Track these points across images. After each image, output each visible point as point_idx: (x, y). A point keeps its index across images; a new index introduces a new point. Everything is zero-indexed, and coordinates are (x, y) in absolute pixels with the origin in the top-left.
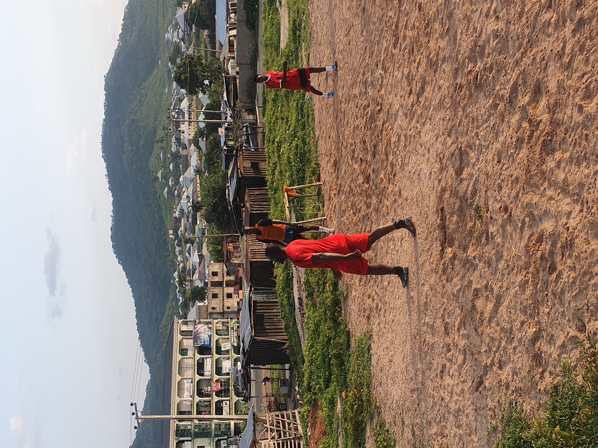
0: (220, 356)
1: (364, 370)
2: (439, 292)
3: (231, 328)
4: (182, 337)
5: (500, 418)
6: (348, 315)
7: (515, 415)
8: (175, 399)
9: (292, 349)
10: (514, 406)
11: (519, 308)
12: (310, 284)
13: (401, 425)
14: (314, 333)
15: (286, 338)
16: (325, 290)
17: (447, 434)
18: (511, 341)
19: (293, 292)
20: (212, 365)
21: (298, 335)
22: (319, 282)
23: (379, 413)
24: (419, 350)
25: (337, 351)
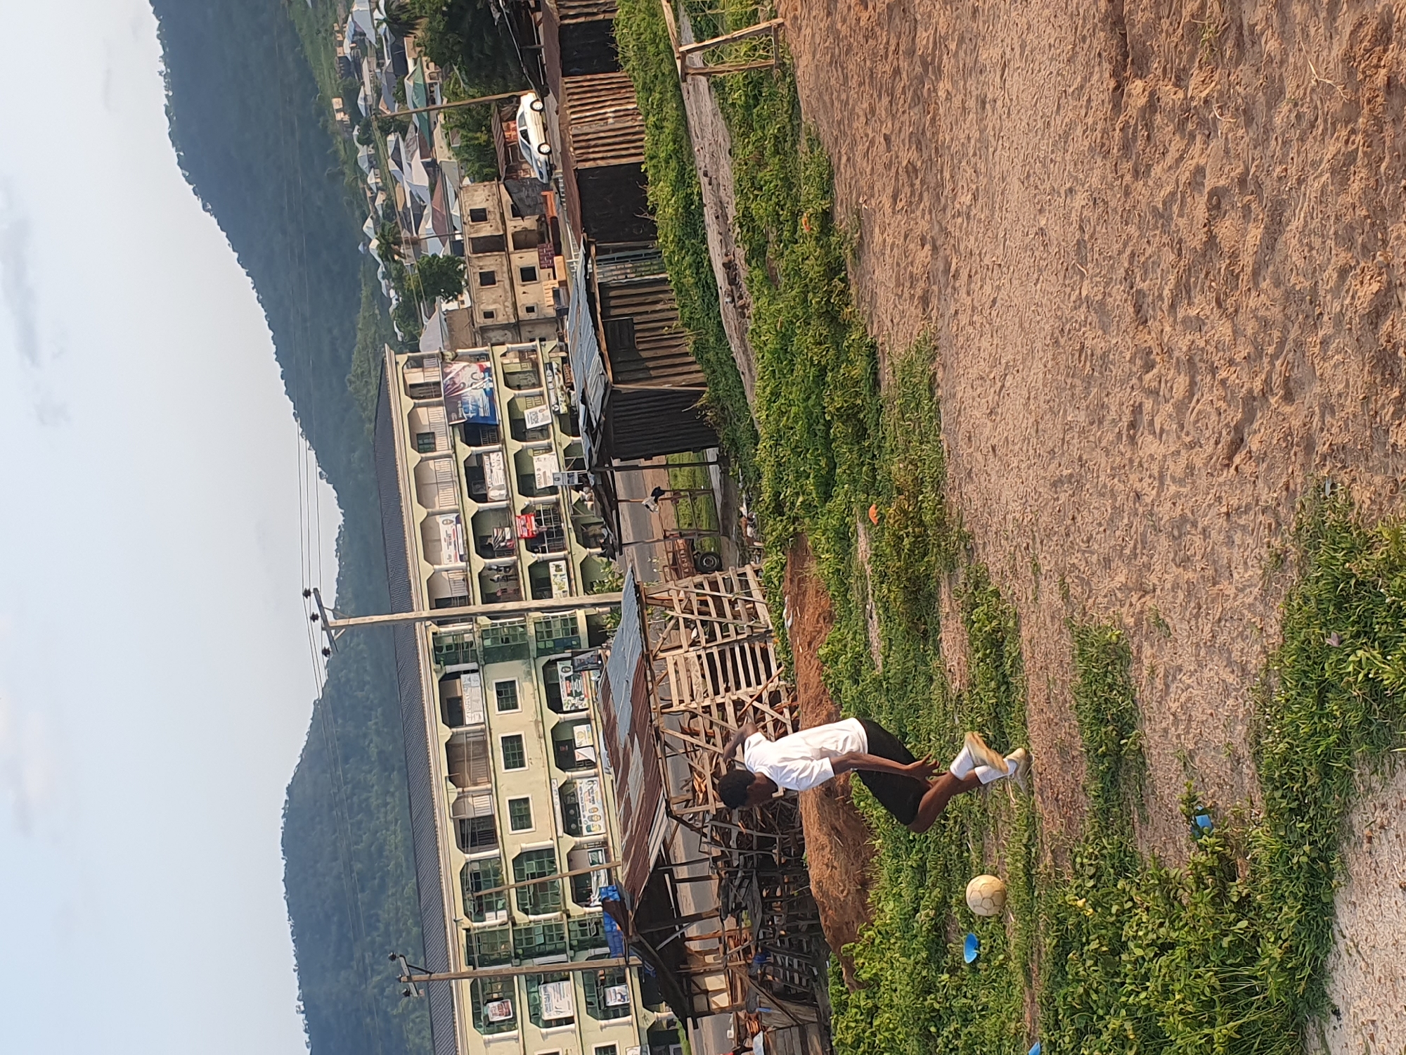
0: (524, 444)
1: (921, 444)
2: (1115, 210)
3: (545, 365)
4: (411, 402)
5: (1293, 529)
6: (868, 299)
7: (1330, 517)
8: (421, 570)
9: (719, 407)
10: (1327, 495)
11: (1332, 232)
12: (753, 220)
13: (1030, 574)
14: (779, 358)
15: (700, 377)
16: (799, 233)
17: (1154, 585)
18: (1315, 324)
19: (707, 249)
20: (506, 471)
21: (734, 367)
22: (778, 214)
23: (970, 552)
24: (1068, 375)
25: (846, 401)
